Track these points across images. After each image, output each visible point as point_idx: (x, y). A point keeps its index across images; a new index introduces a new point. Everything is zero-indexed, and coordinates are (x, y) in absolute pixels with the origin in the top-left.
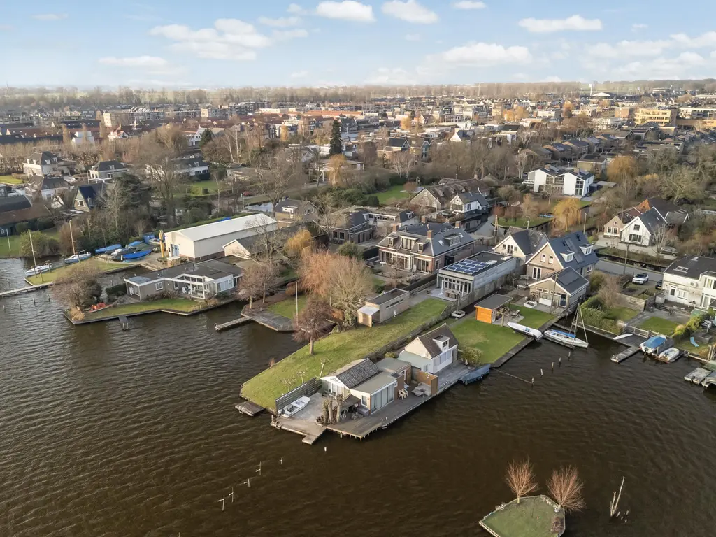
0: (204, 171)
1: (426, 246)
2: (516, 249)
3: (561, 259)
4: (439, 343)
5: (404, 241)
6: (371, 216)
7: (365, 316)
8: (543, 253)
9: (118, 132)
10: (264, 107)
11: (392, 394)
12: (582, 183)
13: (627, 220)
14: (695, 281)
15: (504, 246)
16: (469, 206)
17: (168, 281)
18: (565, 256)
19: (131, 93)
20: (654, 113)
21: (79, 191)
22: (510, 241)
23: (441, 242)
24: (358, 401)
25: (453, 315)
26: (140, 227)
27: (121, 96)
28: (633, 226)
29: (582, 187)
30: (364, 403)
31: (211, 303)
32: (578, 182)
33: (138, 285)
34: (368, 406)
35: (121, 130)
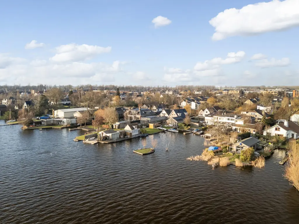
0: (69, 103)
1: (138, 113)
2: (166, 114)
3: (177, 115)
4: (134, 127)
5: (132, 112)
6: (124, 109)
7: (115, 126)
8: (172, 114)
9: (38, 93)
10: (94, 90)
11: (118, 136)
12: (197, 105)
13: (203, 110)
14: (212, 118)
15: (163, 114)
16: (158, 110)
17: (55, 120)
18: (178, 114)
19: (42, 85)
20: (234, 92)
21: (25, 103)
22: (164, 112)
23: (143, 112)
24: (108, 137)
25: (143, 127)
26: (46, 111)
27: (38, 87)
28: (205, 112)
29: (197, 106)
30: (110, 137)
31: (68, 126)
32: (196, 105)
33: (45, 120)
34: (111, 138)
35: (39, 92)
